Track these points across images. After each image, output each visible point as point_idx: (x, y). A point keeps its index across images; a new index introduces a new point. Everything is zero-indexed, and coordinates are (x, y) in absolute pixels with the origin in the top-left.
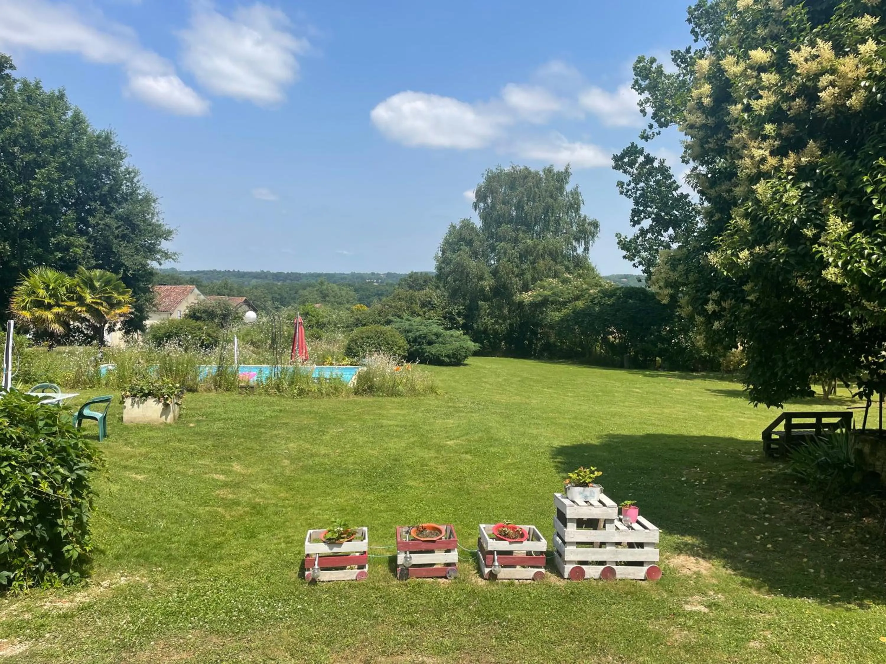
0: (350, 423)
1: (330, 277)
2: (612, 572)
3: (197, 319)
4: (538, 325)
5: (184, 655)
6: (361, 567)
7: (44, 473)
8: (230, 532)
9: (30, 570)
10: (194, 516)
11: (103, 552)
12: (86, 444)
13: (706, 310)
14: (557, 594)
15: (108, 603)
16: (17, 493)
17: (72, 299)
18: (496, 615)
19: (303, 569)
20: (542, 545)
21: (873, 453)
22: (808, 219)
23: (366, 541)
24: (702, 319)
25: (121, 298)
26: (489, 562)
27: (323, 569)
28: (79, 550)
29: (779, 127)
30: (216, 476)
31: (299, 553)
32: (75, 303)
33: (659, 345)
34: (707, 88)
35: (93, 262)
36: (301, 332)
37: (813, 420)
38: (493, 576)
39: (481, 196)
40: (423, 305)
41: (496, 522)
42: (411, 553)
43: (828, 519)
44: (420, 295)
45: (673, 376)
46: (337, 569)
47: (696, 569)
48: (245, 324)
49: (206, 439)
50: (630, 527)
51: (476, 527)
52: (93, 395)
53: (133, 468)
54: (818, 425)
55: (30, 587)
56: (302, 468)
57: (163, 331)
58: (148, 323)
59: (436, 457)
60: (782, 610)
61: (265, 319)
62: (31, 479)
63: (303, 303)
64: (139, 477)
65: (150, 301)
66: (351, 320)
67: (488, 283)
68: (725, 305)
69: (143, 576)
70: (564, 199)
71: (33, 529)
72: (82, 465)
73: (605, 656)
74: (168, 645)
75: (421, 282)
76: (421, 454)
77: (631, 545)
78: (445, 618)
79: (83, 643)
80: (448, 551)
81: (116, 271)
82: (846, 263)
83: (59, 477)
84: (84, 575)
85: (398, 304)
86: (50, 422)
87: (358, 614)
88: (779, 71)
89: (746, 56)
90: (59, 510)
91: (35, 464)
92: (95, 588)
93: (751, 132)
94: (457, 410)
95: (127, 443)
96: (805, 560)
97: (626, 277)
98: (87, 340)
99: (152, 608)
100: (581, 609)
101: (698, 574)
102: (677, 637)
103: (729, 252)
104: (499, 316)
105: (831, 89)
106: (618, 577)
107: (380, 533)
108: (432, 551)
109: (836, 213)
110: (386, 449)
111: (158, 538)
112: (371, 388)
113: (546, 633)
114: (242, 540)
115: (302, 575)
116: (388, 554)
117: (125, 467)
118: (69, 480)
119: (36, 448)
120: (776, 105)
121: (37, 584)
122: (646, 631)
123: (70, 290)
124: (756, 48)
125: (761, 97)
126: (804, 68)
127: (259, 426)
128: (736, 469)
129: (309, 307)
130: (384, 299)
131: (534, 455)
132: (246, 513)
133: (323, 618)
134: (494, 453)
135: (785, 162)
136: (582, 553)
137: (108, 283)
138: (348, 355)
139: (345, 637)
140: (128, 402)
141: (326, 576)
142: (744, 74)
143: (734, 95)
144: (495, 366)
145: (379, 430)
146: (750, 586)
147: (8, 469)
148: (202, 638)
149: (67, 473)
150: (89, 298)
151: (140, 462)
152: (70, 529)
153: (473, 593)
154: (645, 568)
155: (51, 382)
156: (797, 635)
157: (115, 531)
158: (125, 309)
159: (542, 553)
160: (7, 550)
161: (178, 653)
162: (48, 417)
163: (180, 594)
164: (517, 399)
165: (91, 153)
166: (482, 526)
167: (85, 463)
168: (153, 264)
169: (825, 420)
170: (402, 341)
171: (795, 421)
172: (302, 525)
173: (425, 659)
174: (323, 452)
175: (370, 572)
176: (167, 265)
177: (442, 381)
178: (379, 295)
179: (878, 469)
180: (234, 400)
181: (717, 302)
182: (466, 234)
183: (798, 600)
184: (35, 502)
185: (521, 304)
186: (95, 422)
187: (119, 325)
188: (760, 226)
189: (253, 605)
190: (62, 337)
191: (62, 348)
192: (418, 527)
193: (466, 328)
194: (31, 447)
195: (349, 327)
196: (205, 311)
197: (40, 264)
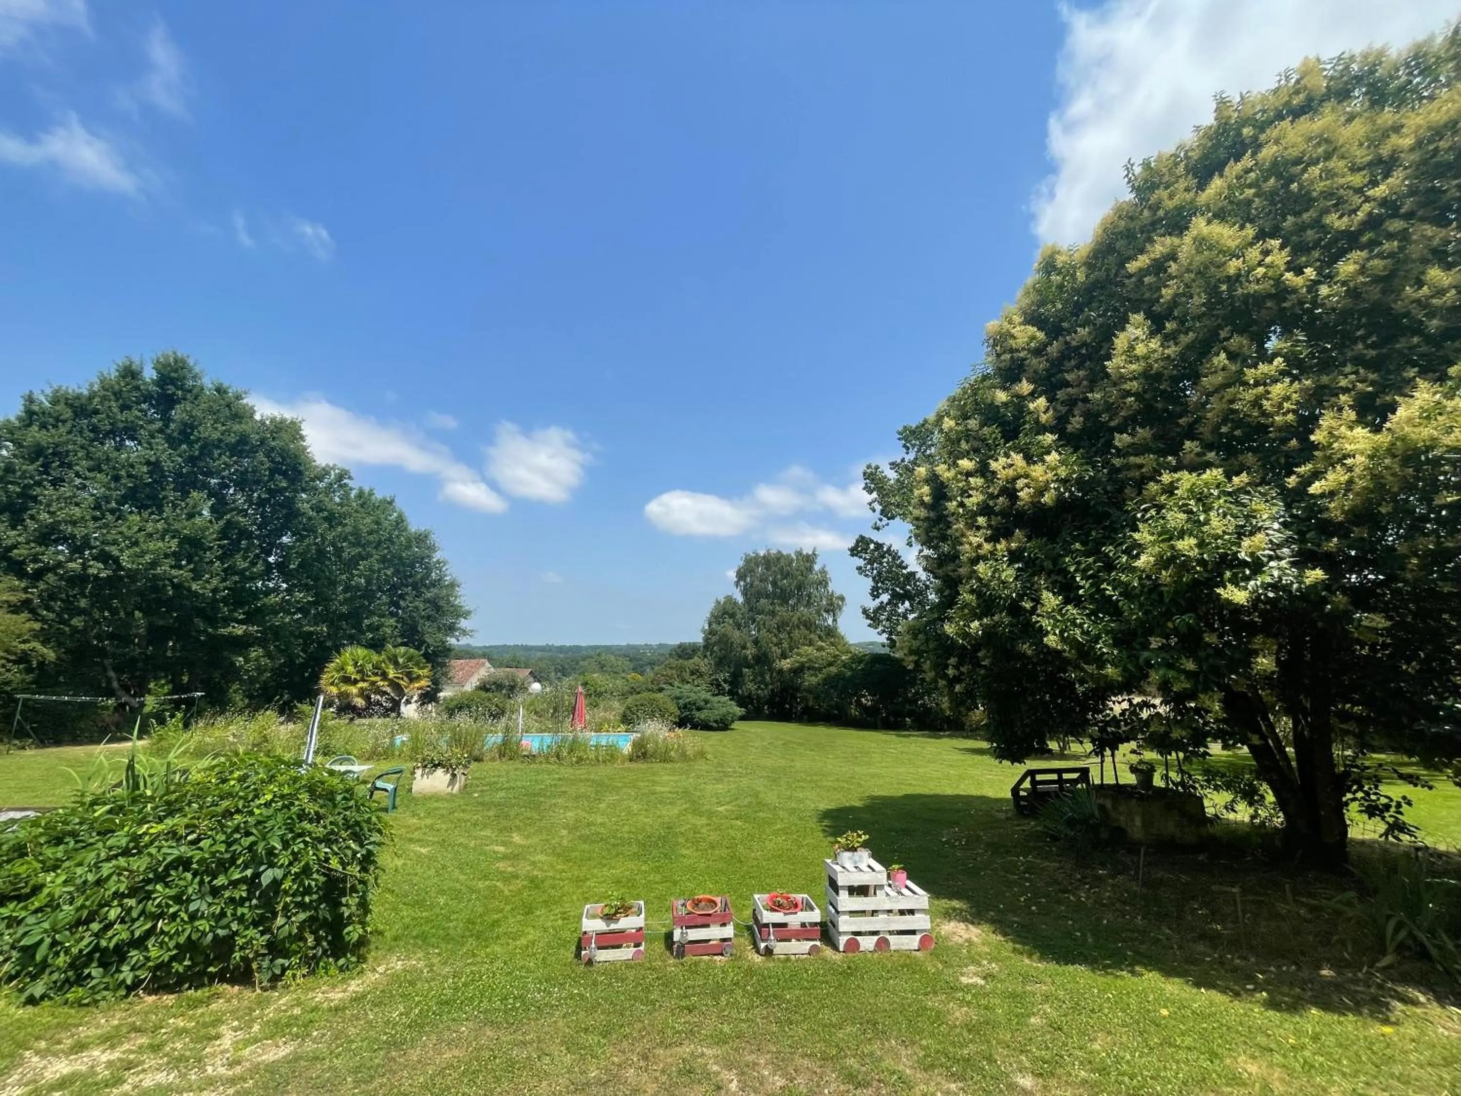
0: (625, 790)
1: (608, 649)
2: (886, 942)
3: (487, 690)
4: (797, 689)
5: (456, 1053)
6: (637, 945)
7: (335, 849)
8: (508, 908)
9: (306, 956)
10: (474, 891)
11: (381, 933)
12: (378, 818)
13: (947, 675)
14: (832, 968)
15: (382, 991)
16: (306, 871)
17: (376, 674)
18: (775, 996)
19: (579, 948)
20: (816, 916)
21: (1115, 808)
22: (1025, 594)
23: (643, 916)
24: (944, 682)
25: (420, 672)
26: (765, 934)
27: (599, 948)
28: (361, 931)
29: (989, 520)
30: (496, 848)
31: (575, 931)
32: (378, 678)
33: (908, 707)
34: (926, 489)
35: (399, 640)
36: (583, 702)
37: (1055, 777)
38: (769, 952)
39: (741, 576)
40: (692, 673)
41: (769, 892)
42: (687, 928)
43: (1085, 878)
44: (690, 664)
45: (923, 736)
46: (613, 947)
47: (966, 936)
48: (530, 694)
49: (488, 810)
50: (899, 893)
51: (750, 897)
52: (385, 766)
53: (418, 841)
54: (1060, 781)
55: (304, 976)
56: (580, 837)
57: (455, 703)
58: (441, 695)
59: (708, 825)
60: (1058, 980)
61: (548, 690)
62: (322, 856)
63: (583, 673)
64: (423, 851)
65: (445, 674)
66: (626, 688)
67: (750, 652)
68: (963, 669)
69: (420, 959)
70: (813, 577)
71: (316, 909)
72: (372, 839)
73: (887, 1040)
74: (440, 1040)
75: (689, 651)
76: (693, 821)
77: (902, 912)
78: (723, 1000)
79: (353, 1041)
80: (724, 925)
81: (418, 648)
82: (1062, 632)
83: (349, 853)
84: (362, 959)
85: (669, 672)
86: (348, 796)
87: (635, 998)
88: (983, 476)
89: (955, 464)
90: (345, 888)
91: (328, 840)
92: (370, 974)
93: (967, 524)
94: (726, 775)
95: (414, 815)
96: (1070, 922)
97: (872, 643)
98: (386, 713)
99: (426, 996)
100: (858, 986)
101: (969, 941)
102: (958, 1014)
103: (961, 623)
104: (760, 682)
105: (1026, 490)
106: (892, 948)
107: (655, 907)
108: (707, 926)
109: (1047, 588)
110: (659, 817)
111: (437, 916)
112: (644, 755)
113: (825, 1015)
114: (520, 917)
115: (578, 955)
116: (664, 930)
117: (411, 840)
118: (359, 855)
119: (331, 823)
120: (984, 502)
121: (312, 972)
122: (925, 1009)
123: (376, 667)
124: (962, 458)
125: (970, 496)
126: (1002, 474)
127: (539, 795)
128: (992, 828)
129: (588, 677)
130: (656, 668)
131: (801, 819)
132: (524, 887)
133: (599, 1004)
134: (763, 819)
135: (998, 547)
136: (855, 923)
137: (410, 659)
138: (623, 723)
139: (622, 1026)
140: (419, 772)
141: (603, 956)
142: (955, 478)
143: (949, 494)
144: (759, 730)
145: (653, 797)
146: (1022, 954)
147: (302, 846)
148: (476, 1030)
149: (358, 849)
150: (392, 673)
151: (425, 834)
152: (354, 908)
153: (750, 972)
154: (918, 937)
155: (349, 754)
156: (1076, 1008)
157: (395, 909)
158: (424, 683)
159: (816, 924)
160: (287, 934)
161: (450, 1050)
162: (347, 791)
163: (456, 980)
164: (782, 763)
165: (408, 547)
166: (756, 896)
167: (376, 837)
168: (452, 641)
169: (1066, 776)
170: (673, 708)
171: (1039, 777)
172: (578, 900)
173: (705, 1050)
174: (599, 821)
175: (646, 950)
176: (464, 641)
177: (711, 746)
178: (652, 664)
179: (1123, 825)
180: (516, 769)
181: (956, 667)
182: (729, 607)
183: (1071, 968)
184: (322, 879)
185: (781, 671)
186: (386, 794)
187: (415, 698)
188: (985, 601)
189: (528, 991)
190: (364, 710)
191: (363, 721)
192: (694, 900)
193: (731, 693)
194: (327, 822)
195: (624, 695)
196: (495, 683)
197: (352, 644)
